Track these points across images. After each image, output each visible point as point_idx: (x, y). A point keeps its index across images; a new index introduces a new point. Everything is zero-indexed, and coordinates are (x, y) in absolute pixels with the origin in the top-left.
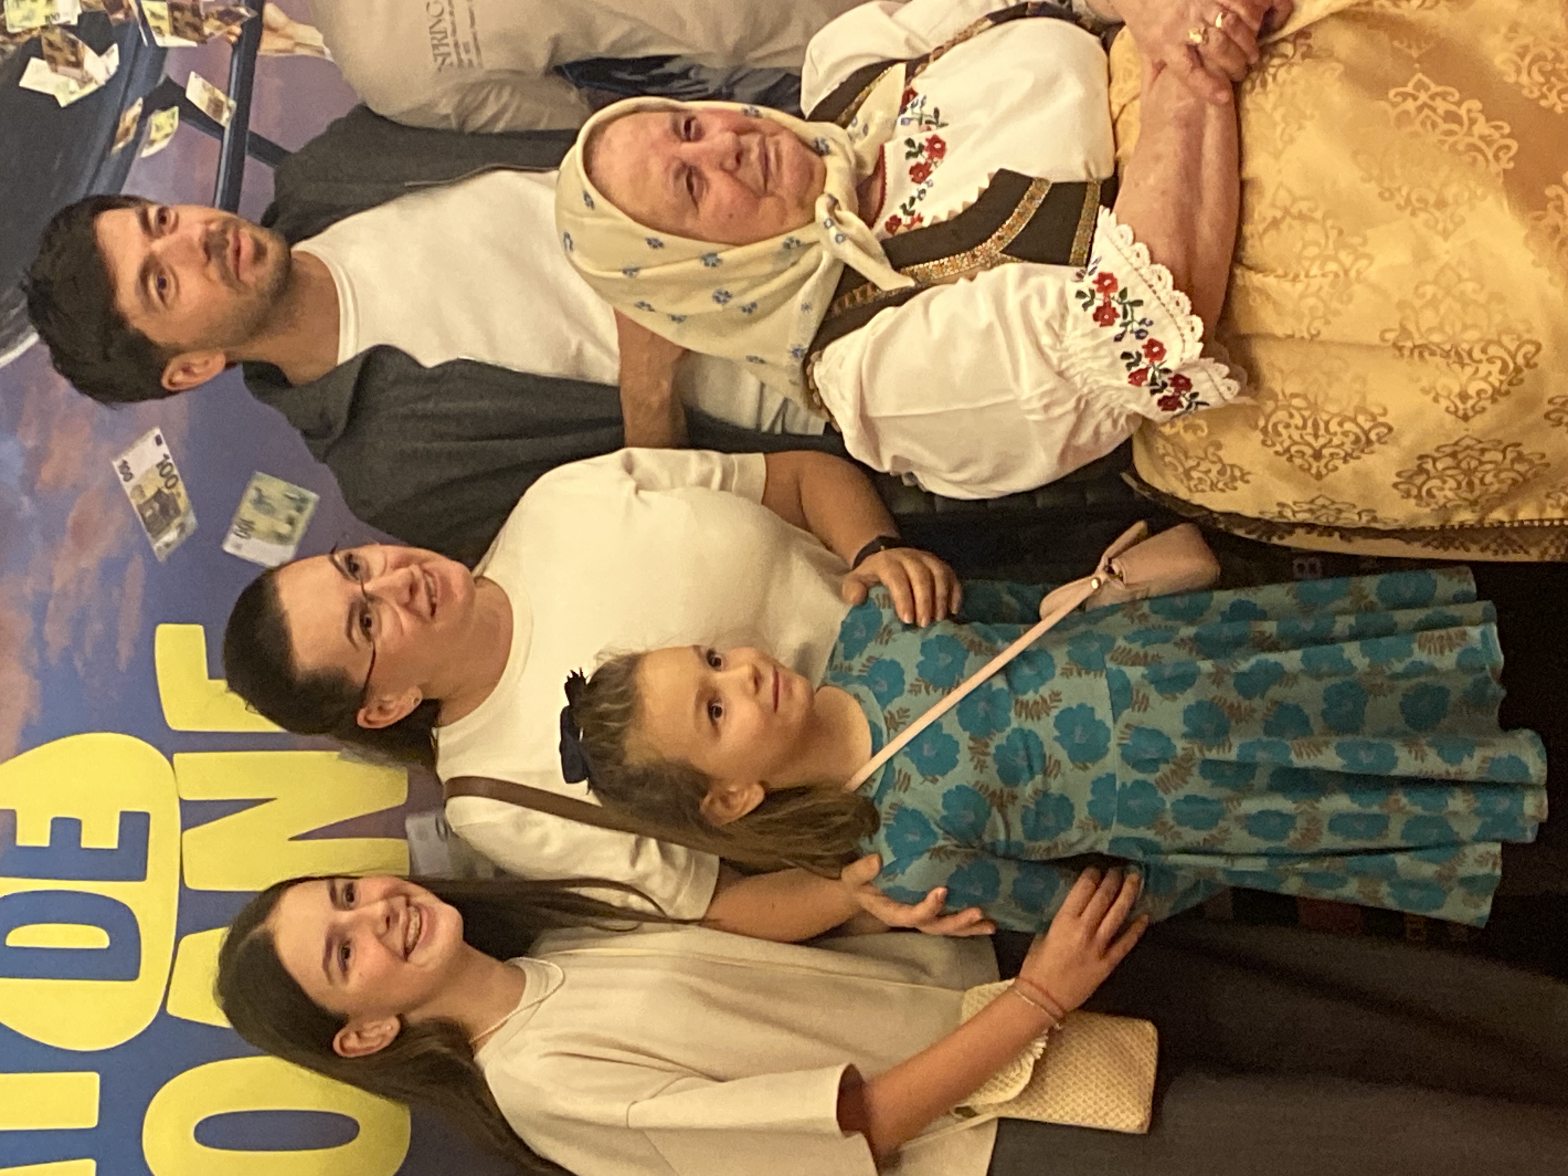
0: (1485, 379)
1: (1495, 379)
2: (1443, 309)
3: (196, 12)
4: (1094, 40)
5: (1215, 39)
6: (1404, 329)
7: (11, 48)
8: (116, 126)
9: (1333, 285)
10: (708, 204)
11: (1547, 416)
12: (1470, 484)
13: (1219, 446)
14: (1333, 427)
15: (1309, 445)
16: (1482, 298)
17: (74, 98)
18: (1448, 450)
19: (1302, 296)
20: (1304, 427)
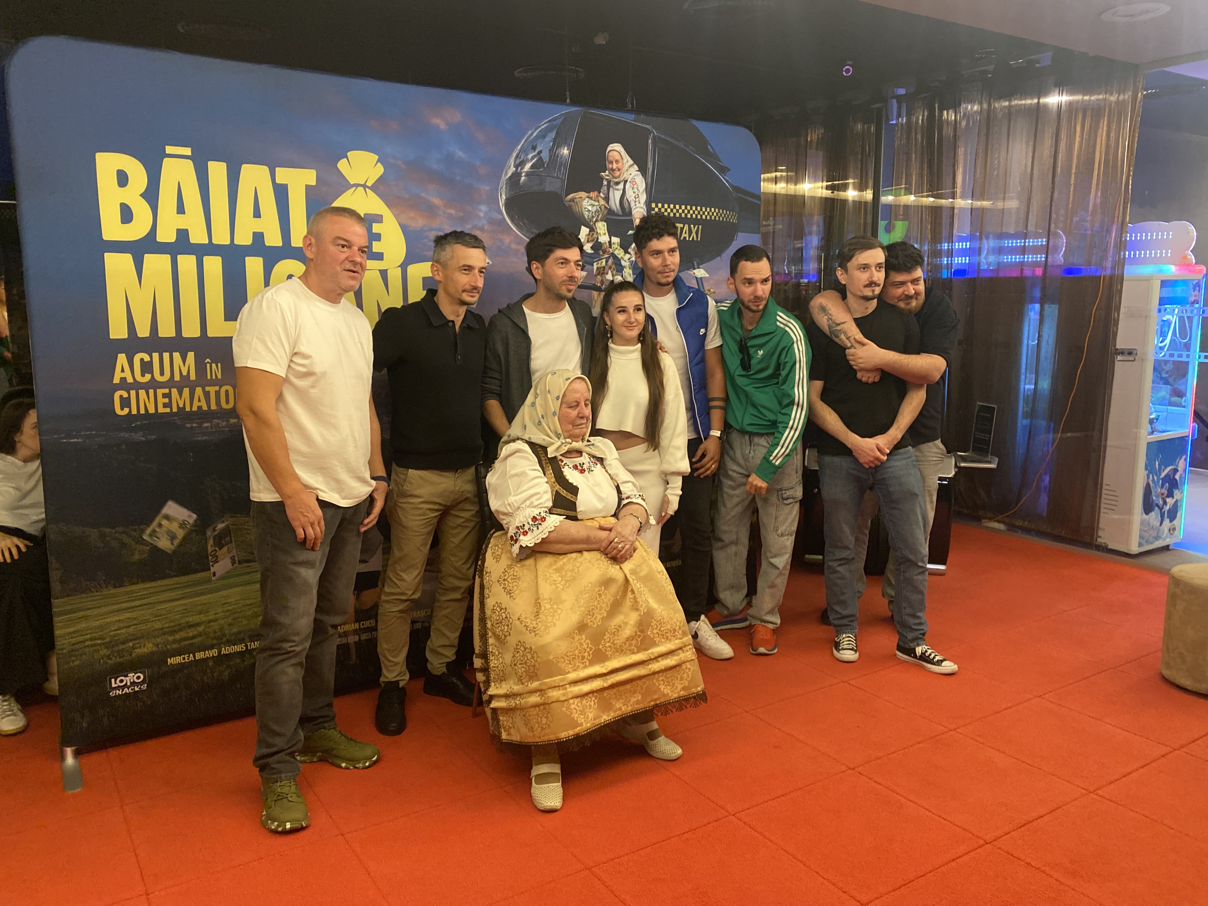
0: (531, 623)
1: (531, 626)
2: (551, 610)
3: (603, 274)
4: (613, 513)
5: (616, 545)
6: (544, 600)
7: (592, 223)
9: (555, 581)
10: (569, 410)
11: (519, 641)
12: (498, 623)
13: (506, 553)
14: (515, 584)
15: (508, 577)
18: (508, 616)
20: (514, 576)
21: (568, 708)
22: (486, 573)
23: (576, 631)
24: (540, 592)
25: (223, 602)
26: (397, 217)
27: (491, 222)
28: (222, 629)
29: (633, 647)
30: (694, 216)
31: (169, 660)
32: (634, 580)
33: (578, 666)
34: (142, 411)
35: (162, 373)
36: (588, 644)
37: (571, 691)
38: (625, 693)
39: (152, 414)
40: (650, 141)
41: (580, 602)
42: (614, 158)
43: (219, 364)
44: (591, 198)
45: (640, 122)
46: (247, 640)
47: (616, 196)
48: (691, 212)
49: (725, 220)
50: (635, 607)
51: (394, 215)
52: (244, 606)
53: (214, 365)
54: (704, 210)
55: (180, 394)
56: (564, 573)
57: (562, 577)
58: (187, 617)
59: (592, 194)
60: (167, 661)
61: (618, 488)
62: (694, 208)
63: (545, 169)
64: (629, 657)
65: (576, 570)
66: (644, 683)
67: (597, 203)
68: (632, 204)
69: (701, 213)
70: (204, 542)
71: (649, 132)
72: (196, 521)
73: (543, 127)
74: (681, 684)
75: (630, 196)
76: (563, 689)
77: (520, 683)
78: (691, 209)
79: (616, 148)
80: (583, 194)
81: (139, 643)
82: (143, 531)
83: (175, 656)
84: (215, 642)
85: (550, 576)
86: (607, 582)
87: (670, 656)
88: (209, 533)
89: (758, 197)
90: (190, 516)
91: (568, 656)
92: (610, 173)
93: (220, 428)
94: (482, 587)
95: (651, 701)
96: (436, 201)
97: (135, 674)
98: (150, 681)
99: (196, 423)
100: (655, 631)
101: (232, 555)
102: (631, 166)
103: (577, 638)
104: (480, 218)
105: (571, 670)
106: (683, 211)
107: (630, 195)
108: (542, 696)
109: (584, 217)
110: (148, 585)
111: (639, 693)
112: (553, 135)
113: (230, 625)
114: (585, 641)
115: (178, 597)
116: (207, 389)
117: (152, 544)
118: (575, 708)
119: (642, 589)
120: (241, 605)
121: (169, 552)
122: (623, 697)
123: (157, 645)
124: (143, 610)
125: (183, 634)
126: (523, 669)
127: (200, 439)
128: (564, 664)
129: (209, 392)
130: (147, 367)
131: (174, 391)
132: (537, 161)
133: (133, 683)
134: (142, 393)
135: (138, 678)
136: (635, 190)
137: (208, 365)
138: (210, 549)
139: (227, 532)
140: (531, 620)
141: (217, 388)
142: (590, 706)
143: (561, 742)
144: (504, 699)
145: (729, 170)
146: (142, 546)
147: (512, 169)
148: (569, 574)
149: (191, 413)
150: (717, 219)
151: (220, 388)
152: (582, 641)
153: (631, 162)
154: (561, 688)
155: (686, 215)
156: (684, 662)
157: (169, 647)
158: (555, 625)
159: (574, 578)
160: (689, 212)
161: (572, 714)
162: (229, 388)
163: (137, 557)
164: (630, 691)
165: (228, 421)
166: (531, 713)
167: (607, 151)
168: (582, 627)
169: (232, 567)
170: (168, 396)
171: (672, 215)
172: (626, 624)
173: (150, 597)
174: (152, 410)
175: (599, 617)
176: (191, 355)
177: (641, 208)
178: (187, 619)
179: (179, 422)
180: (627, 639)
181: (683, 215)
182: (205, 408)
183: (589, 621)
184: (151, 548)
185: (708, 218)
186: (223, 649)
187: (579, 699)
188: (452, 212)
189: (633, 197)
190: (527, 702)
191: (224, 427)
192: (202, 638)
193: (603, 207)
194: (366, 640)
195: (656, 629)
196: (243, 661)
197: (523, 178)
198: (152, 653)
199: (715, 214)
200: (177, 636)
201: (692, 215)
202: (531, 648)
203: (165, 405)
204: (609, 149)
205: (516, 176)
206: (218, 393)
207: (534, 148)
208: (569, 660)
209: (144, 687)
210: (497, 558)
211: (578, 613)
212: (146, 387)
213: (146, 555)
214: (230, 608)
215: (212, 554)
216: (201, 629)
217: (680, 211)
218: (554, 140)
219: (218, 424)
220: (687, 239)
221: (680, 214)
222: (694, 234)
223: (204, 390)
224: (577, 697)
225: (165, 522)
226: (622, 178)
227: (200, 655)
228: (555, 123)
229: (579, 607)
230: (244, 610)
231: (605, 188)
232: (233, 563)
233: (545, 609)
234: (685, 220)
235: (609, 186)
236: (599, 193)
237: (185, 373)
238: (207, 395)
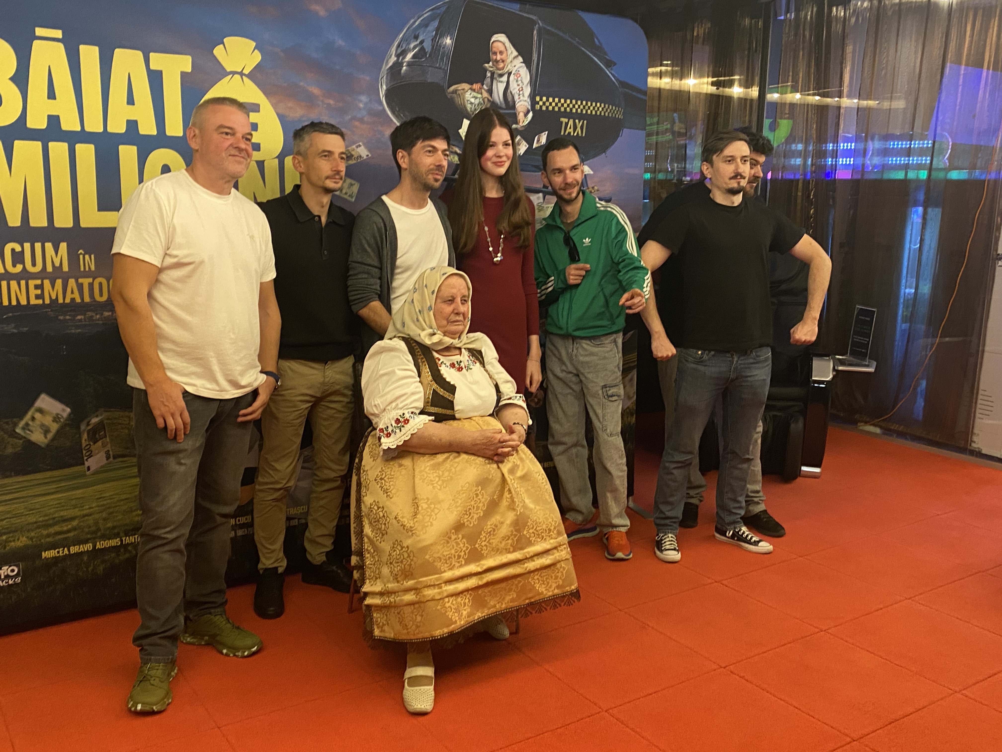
0: (408, 523)
1: (408, 525)
2: (429, 510)
4: (491, 413)
8: (454, 145)
9: (431, 481)
10: (444, 306)
11: (396, 540)
12: (376, 522)
14: (391, 483)
15: (385, 476)
16: (431, 520)
17: (461, 134)
18: (385, 515)
19: (426, 472)
20: (391, 475)
21: (444, 606)
22: (364, 471)
23: (453, 531)
24: (418, 491)
25: (97, 497)
26: (275, 106)
27: (372, 113)
28: (96, 523)
29: (509, 547)
30: (579, 110)
31: (43, 553)
32: (511, 480)
33: (454, 565)
34: (14, 303)
35: (34, 264)
36: (464, 543)
37: (446, 590)
38: (500, 591)
39: (24, 306)
40: (535, 32)
41: (457, 502)
42: (498, 49)
43: (93, 256)
44: (474, 90)
45: (525, 12)
46: (122, 534)
47: (499, 88)
48: (577, 106)
49: (610, 115)
50: (512, 507)
51: (272, 106)
52: (118, 501)
53: (87, 257)
54: (589, 104)
55: (53, 287)
56: (441, 473)
57: (439, 477)
58: (61, 511)
59: (476, 86)
60: (41, 554)
61: (497, 387)
62: (579, 102)
63: (427, 59)
64: (505, 556)
65: (453, 470)
66: (520, 582)
67: (480, 96)
68: (516, 97)
69: (587, 108)
70: (78, 436)
71: (534, 23)
72: (70, 414)
73: (425, 16)
74: (556, 583)
75: (514, 89)
76: (438, 589)
77: (395, 580)
78: (576, 103)
79: (500, 39)
80: (466, 86)
81: (12, 537)
82: (16, 425)
83: (50, 549)
84: (89, 536)
85: (427, 476)
86: (483, 482)
87: (545, 555)
88: (83, 427)
89: (645, 93)
90: (64, 410)
91: (444, 556)
92: (493, 64)
93: (93, 320)
94: (359, 484)
95: (526, 599)
96: (316, 91)
97: (10, 566)
98: (25, 574)
99: (70, 315)
100: (531, 531)
101: (106, 450)
102: (515, 57)
103: (453, 537)
104: (360, 109)
105: (446, 569)
106: (568, 106)
107: (514, 87)
108: (417, 594)
109: (466, 110)
110: (21, 479)
111: (514, 591)
112: (436, 24)
113: (105, 519)
114: (461, 541)
115: (53, 491)
116: (80, 280)
117: (25, 438)
118: (450, 607)
119: (519, 489)
120: (115, 500)
121: (43, 446)
122: (498, 595)
123: (31, 539)
124: (16, 503)
125: (57, 528)
126: (399, 568)
127: (73, 331)
128: (440, 564)
129: (82, 284)
130: (18, 258)
131: (47, 283)
132: (419, 50)
133: (7, 577)
134: (14, 284)
135: (13, 571)
136: (520, 82)
137: (81, 257)
138: (84, 444)
139: (101, 426)
140: (408, 520)
141: (91, 280)
142: (465, 604)
143: (435, 640)
144: (378, 596)
145: (615, 64)
146: (15, 439)
147: (393, 59)
148: (446, 474)
149: (64, 305)
150: (603, 114)
151: (93, 281)
152: (459, 541)
153: (515, 53)
154: (436, 587)
155: (571, 110)
156: (559, 562)
157: (43, 541)
158: (432, 525)
159: (452, 478)
160: (574, 106)
161: (446, 612)
162: (104, 281)
163: (9, 451)
164: (505, 590)
165: (102, 314)
166: (406, 612)
167: (492, 41)
168: (458, 527)
169: (106, 462)
170: (40, 287)
171: (556, 109)
172: (502, 523)
173: (23, 491)
174: (24, 302)
175: (476, 516)
176: (63, 246)
177: (525, 101)
178: (62, 514)
179: (52, 314)
180: (503, 538)
181: (568, 109)
182: (78, 300)
183: (465, 520)
184: (24, 442)
185: (594, 113)
186: (98, 543)
187: (454, 597)
188: (332, 102)
189: (517, 90)
190: (402, 600)
191: (98, 320)
192: (76, 533)
193: (486, 100)
194: (243, 536)
195: (533, 528)
196: (118, 555)
197: (404, 68)
198: (26, 547)
199: (600, 109)
200: (52, 530)
201: (577, 110)
202: (408, 547)
203: (37, 297)
204: (493, 39)
205: (397, 65)
206: (91, 285)
207: (416, 38)
208: (445, 560)
209: (19, 580)
210: (374, 457)
211: (455, 513)
212: (18, 277)
213: (19, 449)
214: (105, 502)
215: (87, 448)
216: (75, 523)
217: (565, 105)
218: (437, 30)
219: (92, 317)
220: (572, 134)
221: (565, 109)
222: (579, 129)
223: (77, 281)
224: (452, 595)
225: (38, 415)
226: (506, 70)
227: (74, 549)
228: (439, 11)
229: (456, 507)
230: (119, 506)
231: (488, 80)
232: (108, 458)
233: (422, 509)
234: (569, 115)
235: (492, 78)
236: (483, 85)
237: (57, 264)
238: (80, 287)
